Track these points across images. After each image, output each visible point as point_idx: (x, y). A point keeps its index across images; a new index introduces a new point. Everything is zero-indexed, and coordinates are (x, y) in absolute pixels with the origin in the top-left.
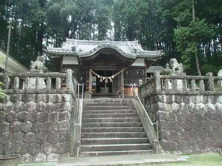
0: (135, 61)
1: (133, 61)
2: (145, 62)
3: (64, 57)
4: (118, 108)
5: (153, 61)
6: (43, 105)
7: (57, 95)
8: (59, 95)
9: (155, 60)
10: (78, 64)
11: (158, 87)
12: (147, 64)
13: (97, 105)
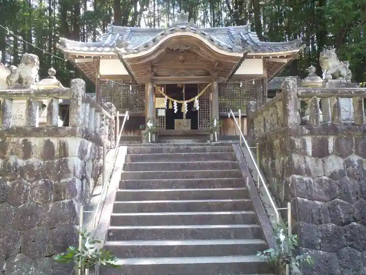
0: (241, 62)
1: (238, 62)
2: (265, 67)
3: (102, 61)
4: (201, 167)
5: (281, 64)
6: (16, 164)
7: (49, 141)
8: (55, 141)
9: (286, 61)
10: (127, 73)
11: (293, 118)
12: (268, 70)
13: (157, 158)
